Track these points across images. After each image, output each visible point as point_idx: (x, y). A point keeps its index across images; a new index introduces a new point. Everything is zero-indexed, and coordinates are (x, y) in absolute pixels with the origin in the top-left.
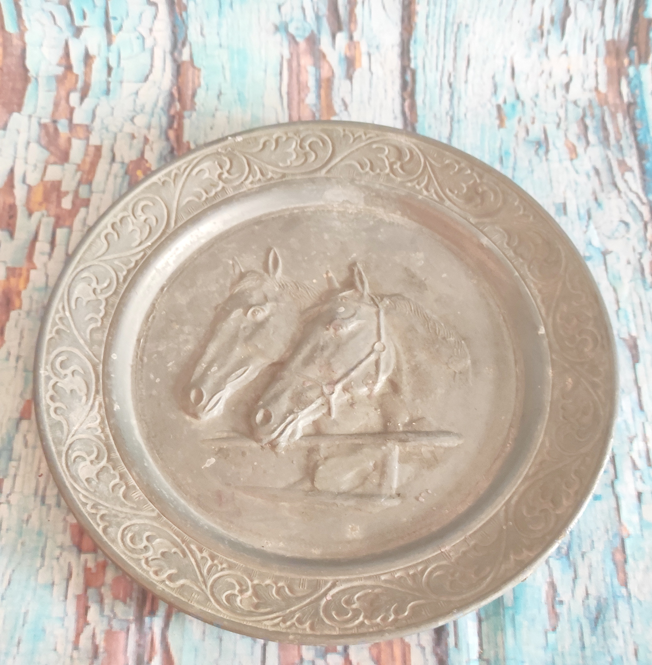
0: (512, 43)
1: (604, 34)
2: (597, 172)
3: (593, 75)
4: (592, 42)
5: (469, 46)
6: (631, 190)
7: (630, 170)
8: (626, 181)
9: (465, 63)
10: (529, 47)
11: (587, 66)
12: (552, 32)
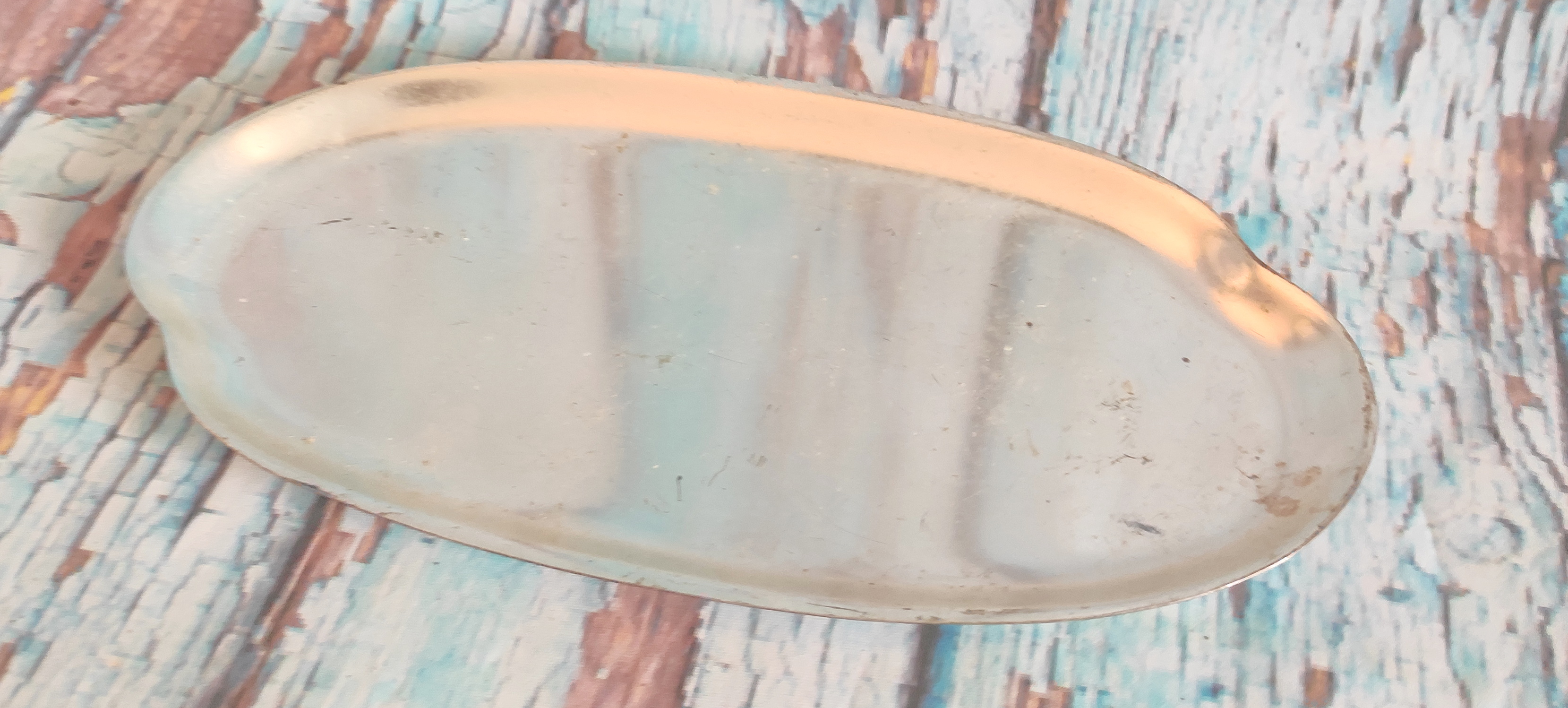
0: (1279, 92)
1: (1499, 101)
2: (1450, 396)
3: (1462, 187)
4: (1468, 114)
5: (1178, 83)
6: (1534, 450)
7: (1538, 404)
8: (1522, 428)
9: (1164, 119)
10: (1318, 106)
11: (1452, 166)
12: (1375, 79)
